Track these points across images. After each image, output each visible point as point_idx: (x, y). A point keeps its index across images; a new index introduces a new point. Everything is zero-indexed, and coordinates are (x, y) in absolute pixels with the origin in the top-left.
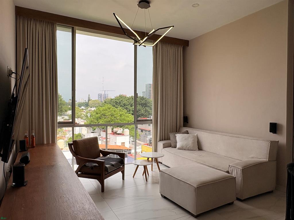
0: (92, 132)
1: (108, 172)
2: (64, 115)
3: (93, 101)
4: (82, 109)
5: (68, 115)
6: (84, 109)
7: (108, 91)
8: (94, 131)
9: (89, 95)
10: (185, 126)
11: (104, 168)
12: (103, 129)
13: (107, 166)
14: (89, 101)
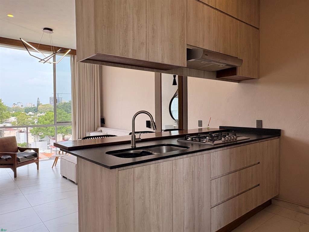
0: (40, 141)
1: (20, 162)
2: (6, 122)
3: (43, 105)
4: (30, 115)
5: (10, 122)
6: (32, 115)
7: (62, 94)
8: (42, 140)
9: (38, 98)
10: (102, 126)
11: (16, 158)
12: (53, 136)
13: (19, 157)
14: (38, 105)
